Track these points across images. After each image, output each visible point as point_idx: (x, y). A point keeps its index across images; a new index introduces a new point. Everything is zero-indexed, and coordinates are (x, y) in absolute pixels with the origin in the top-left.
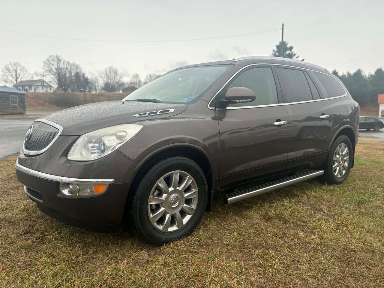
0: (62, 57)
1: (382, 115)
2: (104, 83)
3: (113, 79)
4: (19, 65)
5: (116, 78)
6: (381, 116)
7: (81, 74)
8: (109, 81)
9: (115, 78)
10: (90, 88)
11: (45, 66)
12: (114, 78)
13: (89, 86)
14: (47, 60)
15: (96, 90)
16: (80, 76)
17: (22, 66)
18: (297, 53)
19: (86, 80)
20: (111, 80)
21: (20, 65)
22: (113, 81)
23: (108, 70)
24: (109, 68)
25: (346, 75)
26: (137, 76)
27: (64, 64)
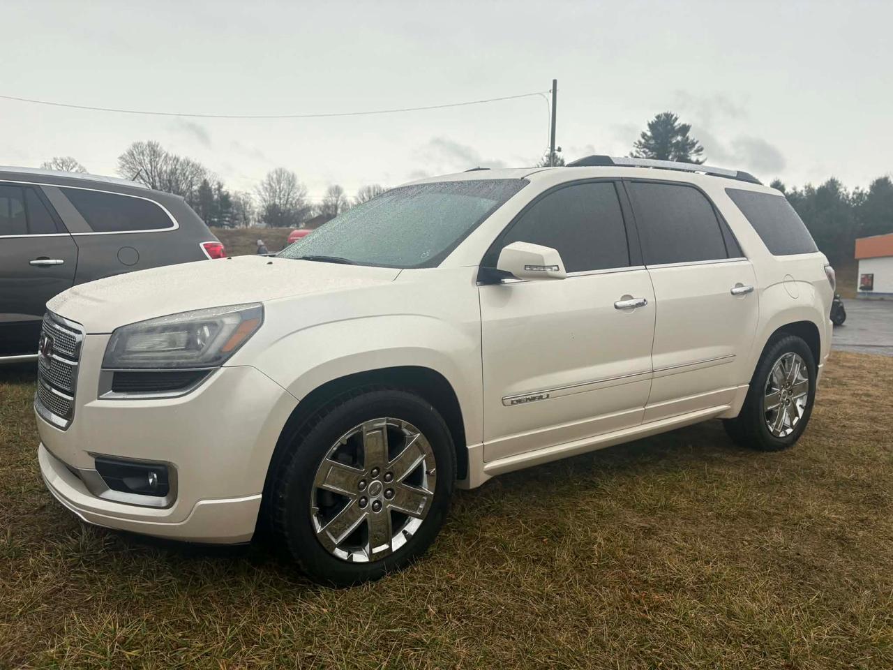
0: (161, 148)
1: (863, 285)
2: (263, 207)
3: (286, 197)
4: (74, 163)
5: (291, 194)
6: (861, 288)
7: (214, 186)
8: (277, 201)
9: (289, 195)
10: (234, 218)
11: (124, 166)
12: (286, 194)
13: (232, 213)
14: (129, 153)
15: (246, 220)
16: (210, 190)
17: (81, 167)
18: (697, 142)
19: (225, 199)
20: (280, 199)
21: (76, 164)
22: (285, 202)
23: (275, 176)
24: (276, 172)
25: (804, 194)
26: (337, 191)
27: (166, 162)
